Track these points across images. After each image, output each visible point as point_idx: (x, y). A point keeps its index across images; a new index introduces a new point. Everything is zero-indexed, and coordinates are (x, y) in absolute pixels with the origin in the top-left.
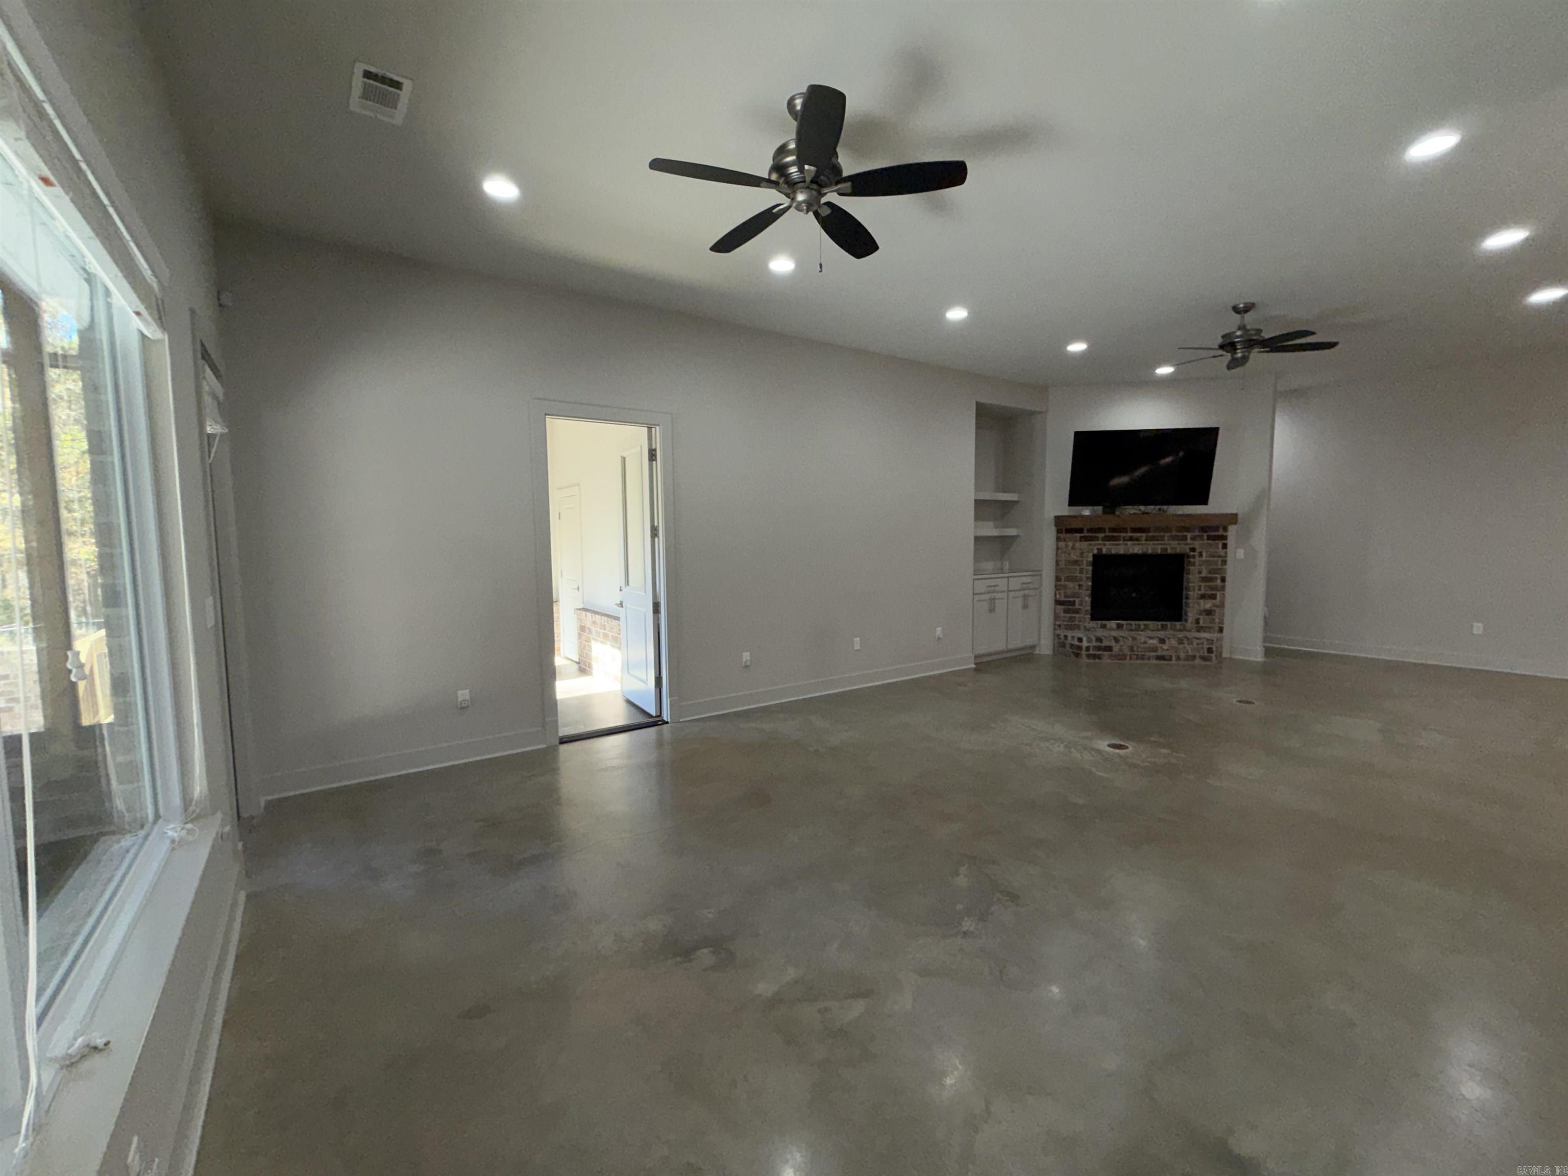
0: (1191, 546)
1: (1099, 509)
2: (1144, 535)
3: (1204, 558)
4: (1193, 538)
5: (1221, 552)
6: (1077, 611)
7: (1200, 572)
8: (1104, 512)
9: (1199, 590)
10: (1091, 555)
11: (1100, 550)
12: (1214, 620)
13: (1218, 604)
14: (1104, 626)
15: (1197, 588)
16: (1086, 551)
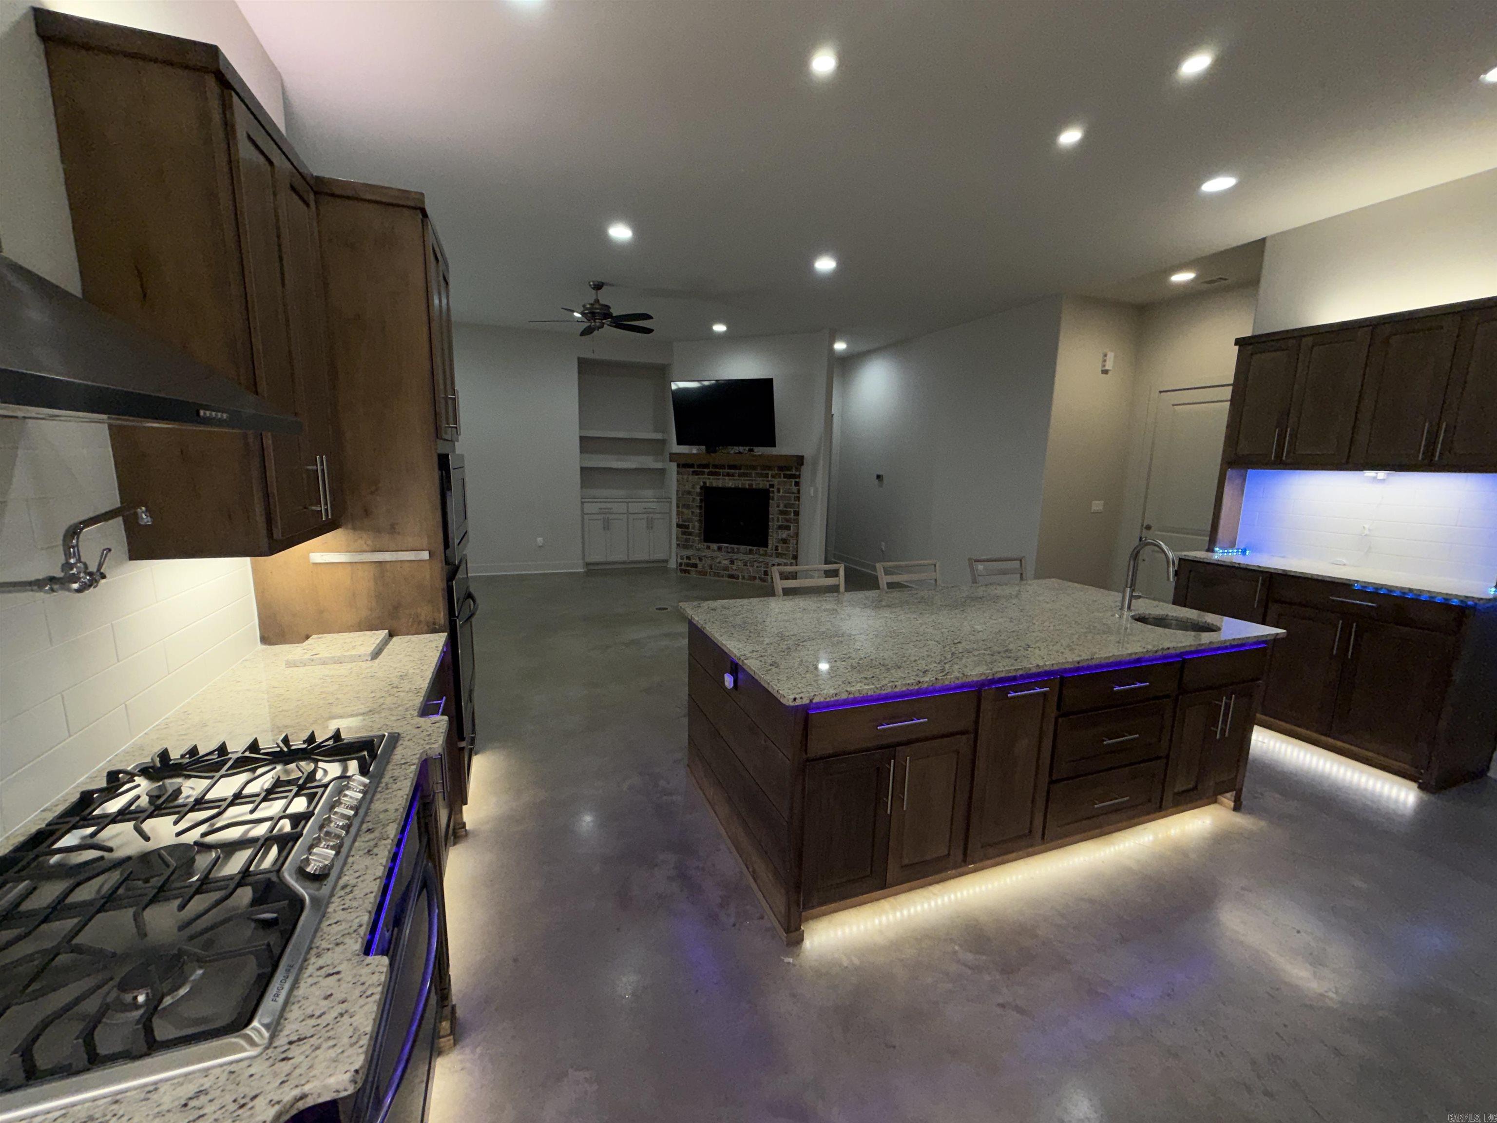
0: (771, 483)
1: (703, 448)
2: (737, 471)
3: (781, 494)
4: (773, 477)
5: (794, 489)
6: (690, 534)
7: (778, 506)
8: (708, 451)
9: (778, 521)
10: (698, 487)
11: (705, 483)
12: (789, 547)
13: (792, 535)
14: (709, 547)
15: (776, 519)
16: (696, 483)
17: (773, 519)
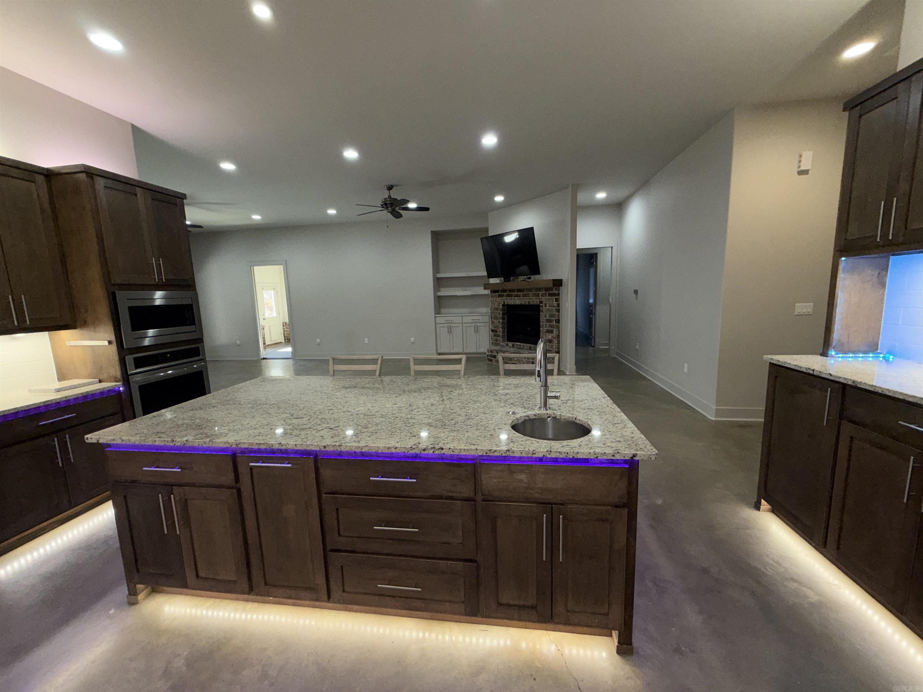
0: (541, 300)
1: (502, 279)
2: (522, 293)
3: (547, 307)
4: (542, 296)
5: (555, 304)
6: (498, 336)
7: (546, 316)
8: (505, 281)
9: (546, 327)
10: (501, 305)
11: (504, 302)
12: (553, 346)
13: (554, 336)
14: (507, 345)
16: (500, 301)
17: (543, 325)
